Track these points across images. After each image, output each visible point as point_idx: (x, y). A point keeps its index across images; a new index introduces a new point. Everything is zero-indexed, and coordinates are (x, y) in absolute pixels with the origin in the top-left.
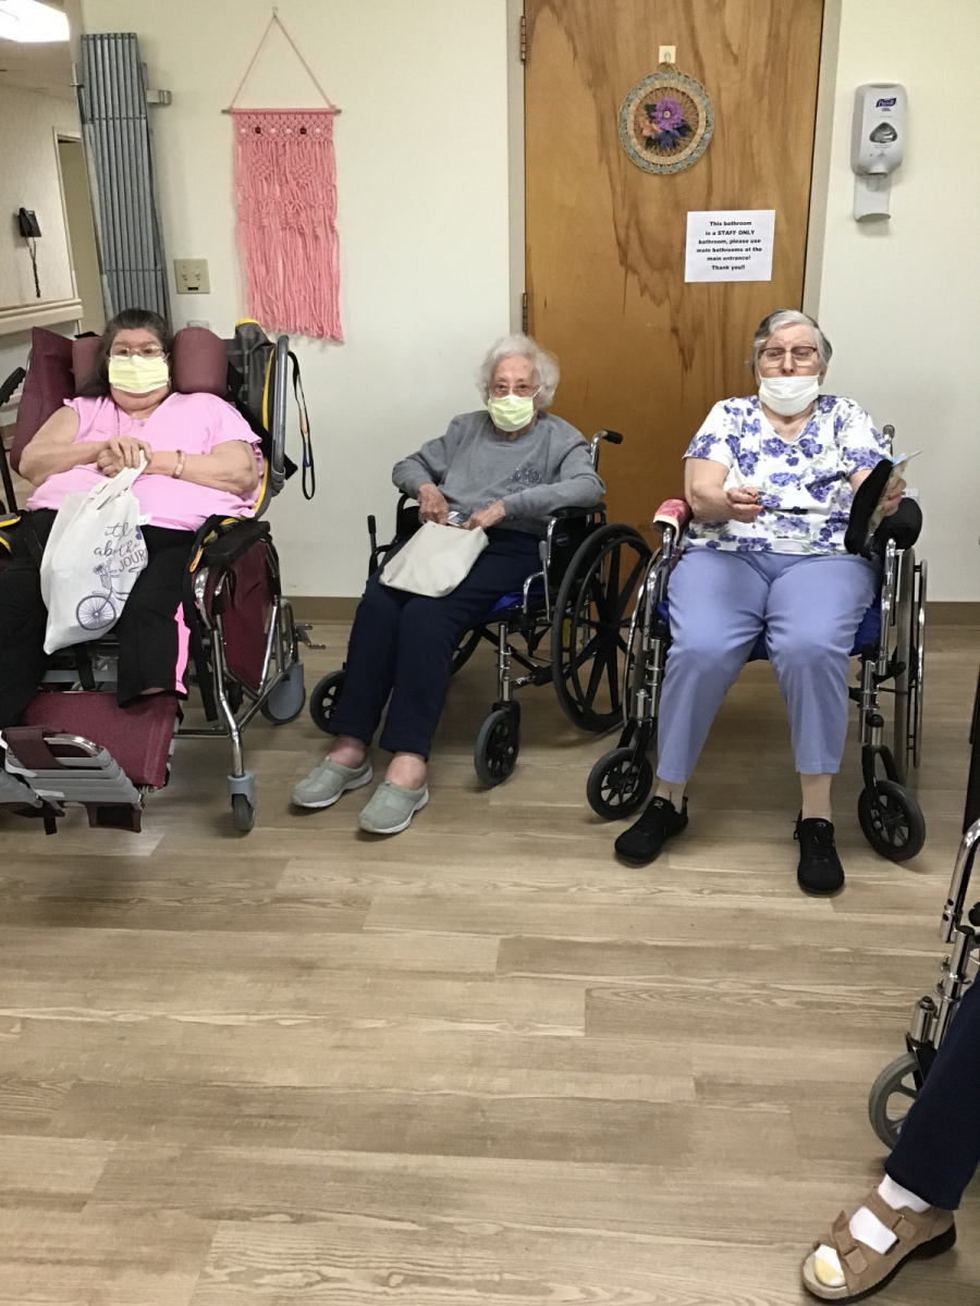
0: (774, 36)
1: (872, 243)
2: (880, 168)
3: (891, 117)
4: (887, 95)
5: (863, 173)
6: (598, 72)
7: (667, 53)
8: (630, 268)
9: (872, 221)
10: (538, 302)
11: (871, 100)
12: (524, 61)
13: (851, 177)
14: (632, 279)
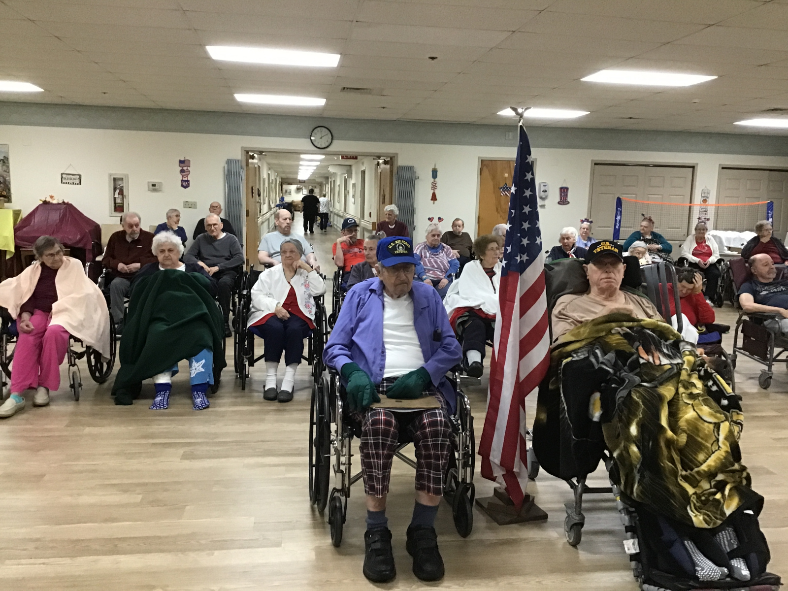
1: (542, 210)
2: (544, 197)
3: (546, 188)
4: (546, 184)
5: (541, 198)
6: (494, 178)
7: (506, 175)
8: (498, 213)
9: (542, 206)
10: (480, 220)
11: (542, 185)
12: (481, 174)
14: (499, 215)
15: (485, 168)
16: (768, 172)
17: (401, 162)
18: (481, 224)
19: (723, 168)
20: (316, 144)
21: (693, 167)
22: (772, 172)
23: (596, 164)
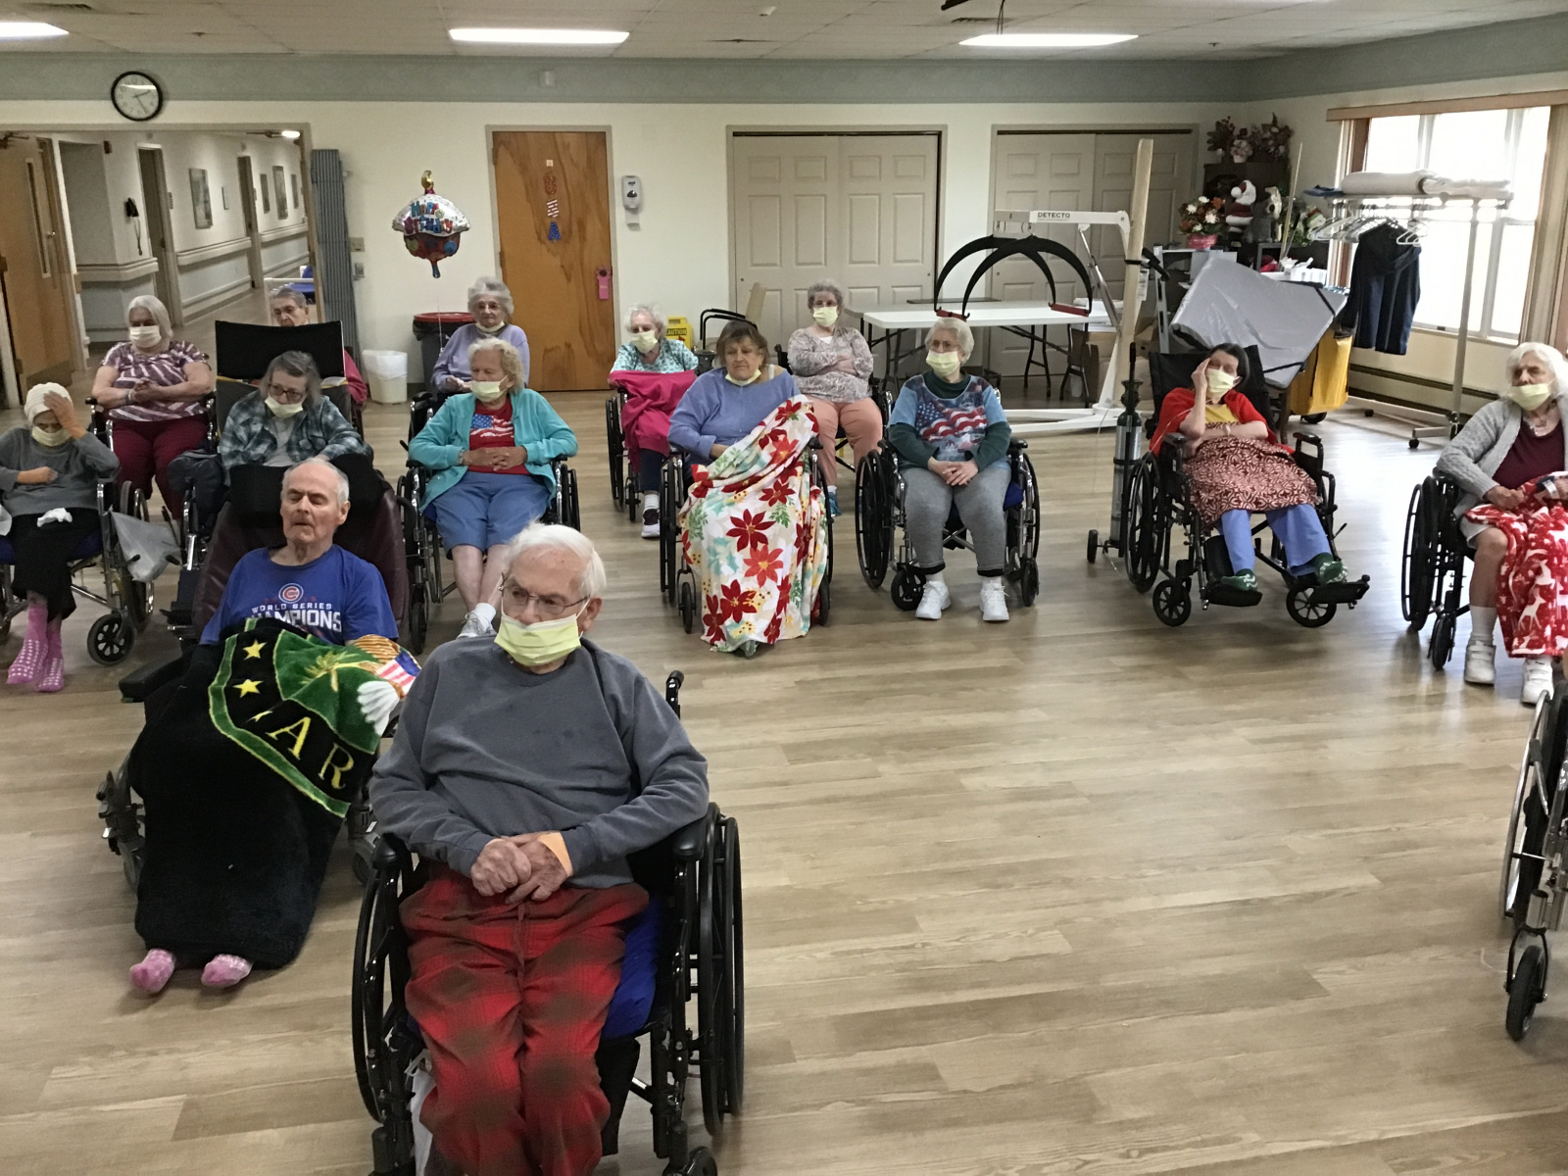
0: (589, 158)
1: (635, 234)
2: (633, 206)
3: (635, 189)
4: (632, 180)
5: (627, 208)
6: (524, 169)
7: (550, 163)
8: (542, 242)
9: (633, 226)
10: (506, 255)
11: (626, 182)
12: (495, 163)
13: (623, 209)
15: (502, 150)
16: (1093, 135)
17: (318, 141)
18: (507, 266)
19: (1000, 133)
20: (127, 111)
21: (939, 135)
22: (1100, 136)
23: (736, 134)
